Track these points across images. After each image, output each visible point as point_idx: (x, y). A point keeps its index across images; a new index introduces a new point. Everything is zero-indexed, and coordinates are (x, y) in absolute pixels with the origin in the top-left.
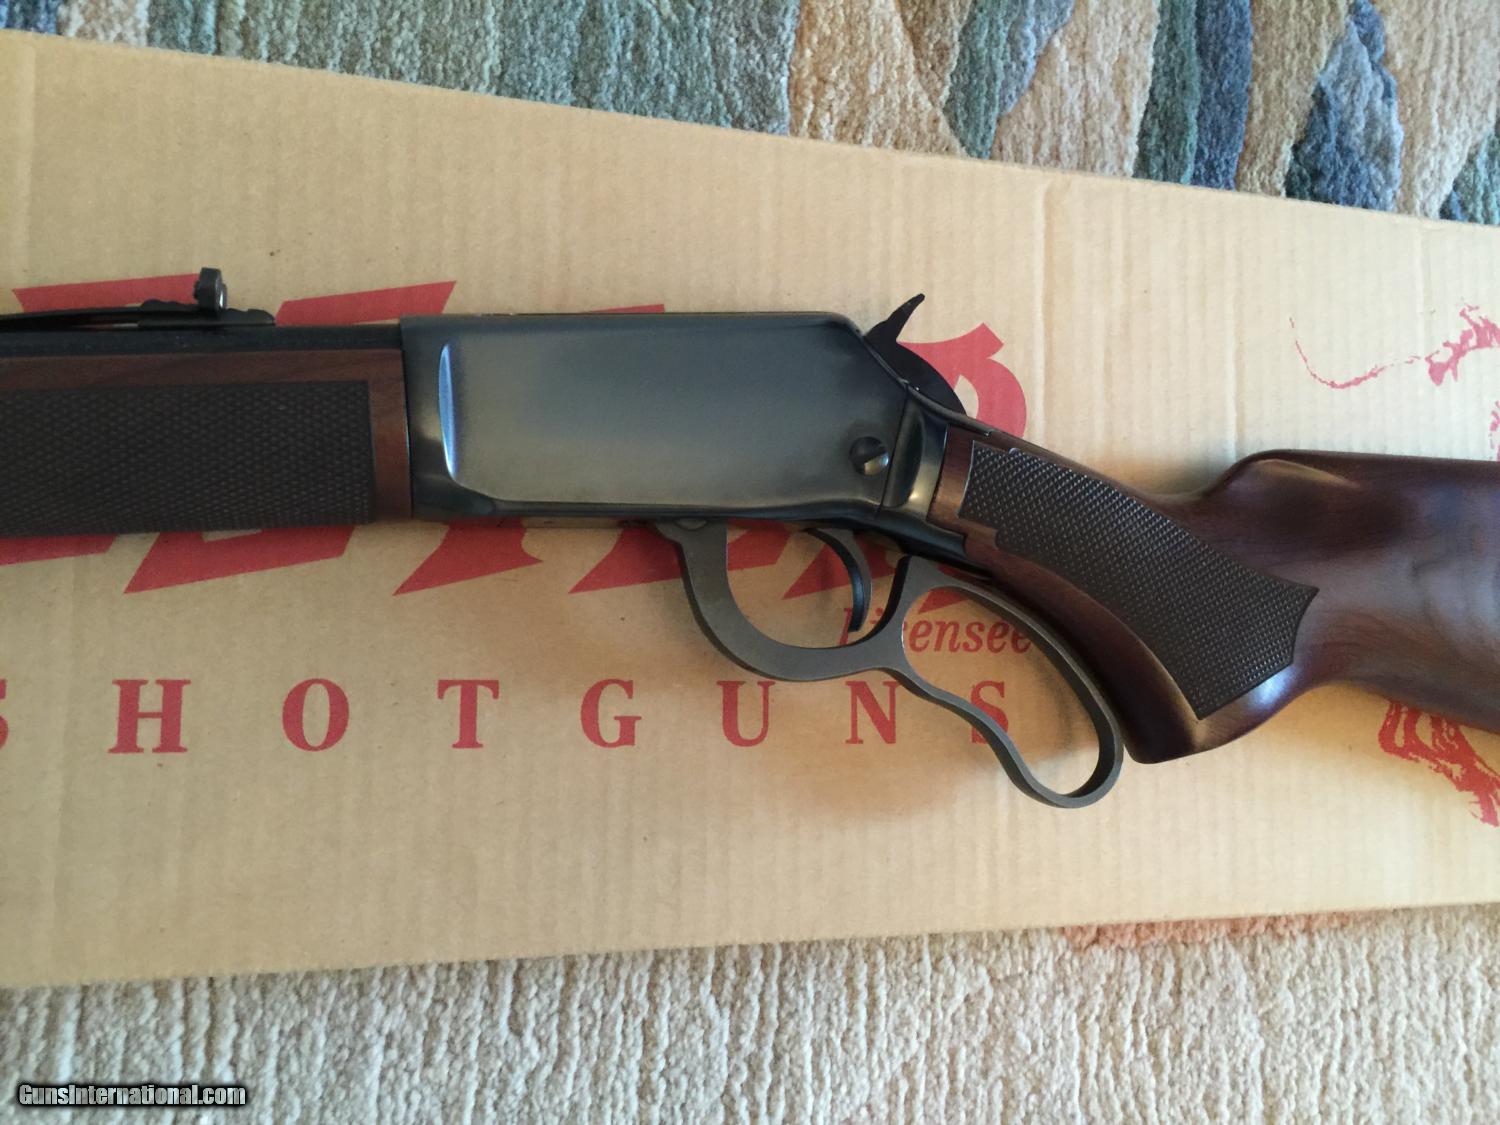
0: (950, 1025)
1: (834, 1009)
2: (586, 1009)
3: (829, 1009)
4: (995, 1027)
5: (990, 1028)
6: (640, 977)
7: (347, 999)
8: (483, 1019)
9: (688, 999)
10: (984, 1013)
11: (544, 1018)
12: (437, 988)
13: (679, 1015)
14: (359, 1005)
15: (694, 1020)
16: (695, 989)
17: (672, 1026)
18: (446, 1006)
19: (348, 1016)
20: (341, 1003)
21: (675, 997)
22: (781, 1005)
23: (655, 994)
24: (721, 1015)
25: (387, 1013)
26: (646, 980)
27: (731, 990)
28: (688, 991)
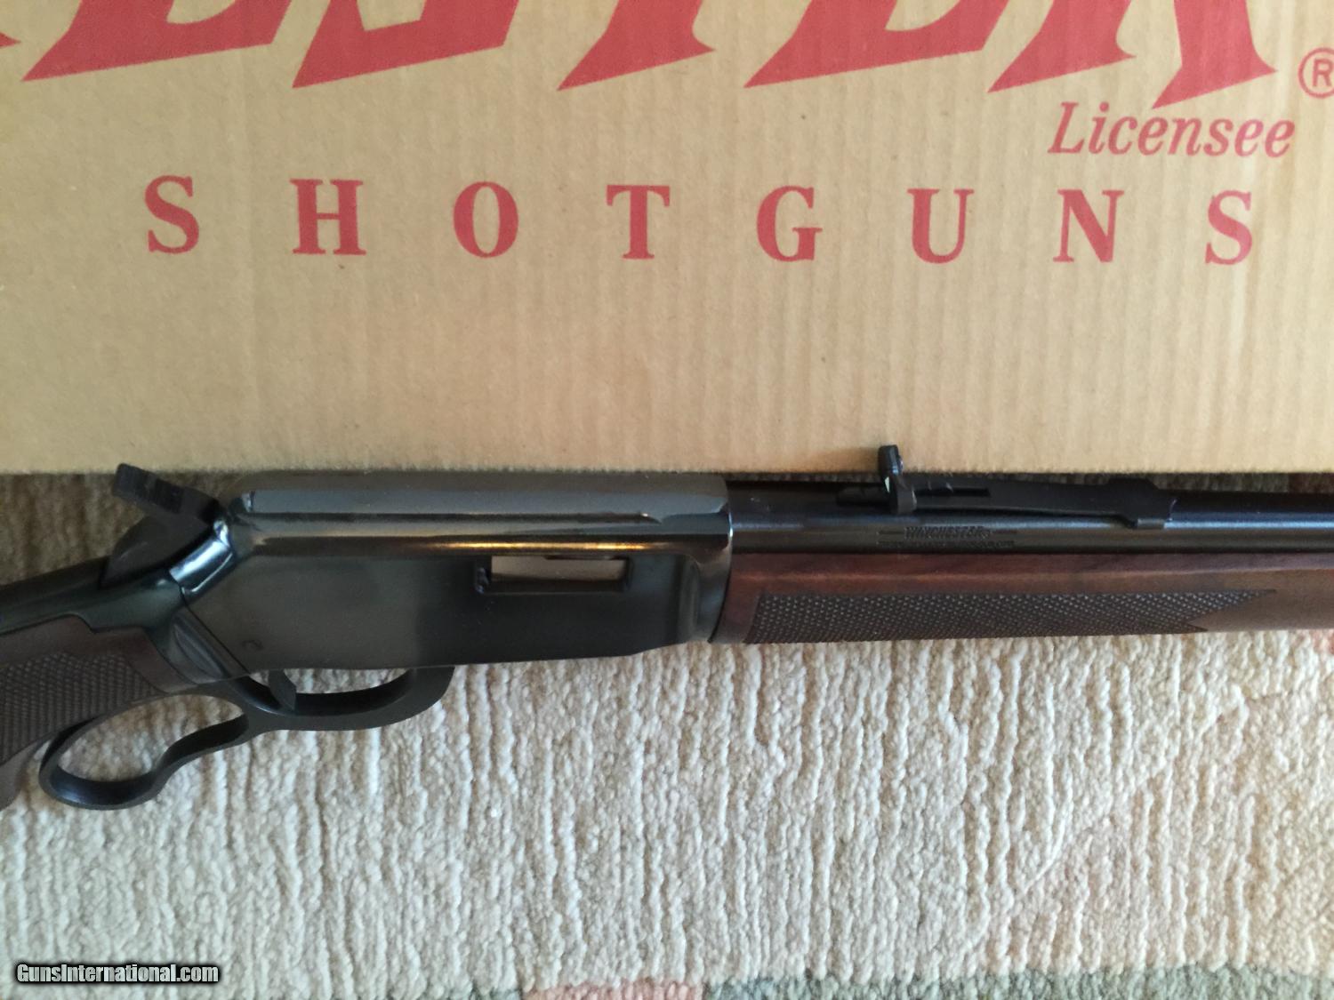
0: (1201, 745)
1: (1078, 729)
2: (827, 724)
3: (1072, 728)
4: (1249, 746)
5: (1245, 748)
6: (879, 697)
7: (608, 710)
8: (731, 730)
9: (927, 716)
10: (1238, 733)
11: (788, 730)
12: (688, 703)
13: (918, 731)
14: (619, 716)
15: (933, 734)
16: (933, 707)
17: (911, 739)
18: (696, 719)
19: (610, 725)
20: (603, 714)
21: (914, 713)
22: (1021, 722)
23: (894, 711)
24: (960, 730)
25: (644, 723)
26: (885, 697)
27: (970, 708)
28: (926, 709)
